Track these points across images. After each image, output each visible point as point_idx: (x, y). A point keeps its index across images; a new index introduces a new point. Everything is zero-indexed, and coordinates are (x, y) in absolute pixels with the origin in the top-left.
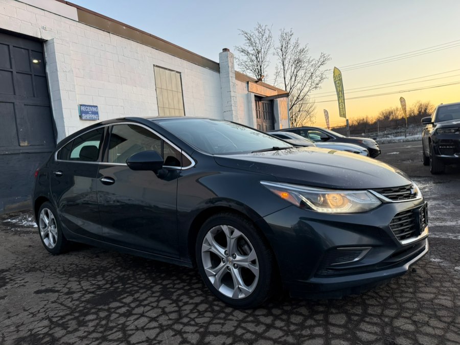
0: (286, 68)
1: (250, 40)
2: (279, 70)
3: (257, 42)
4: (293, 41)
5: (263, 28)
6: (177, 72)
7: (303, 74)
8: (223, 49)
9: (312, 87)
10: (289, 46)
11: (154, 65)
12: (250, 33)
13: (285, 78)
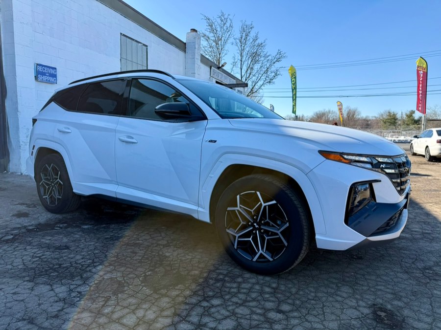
0: (244, 60)
1: (211, 26)
2: (236, 60)
3: (219, 29)
4: (252, 34)
5: (226, 17)
6: (144, 45)
7: (259, 67)
8: (191, 29)
9: (266, 81)
10: (248, 38)
11: (121, 34)
12: (212, 19)
13: (241, 69)
